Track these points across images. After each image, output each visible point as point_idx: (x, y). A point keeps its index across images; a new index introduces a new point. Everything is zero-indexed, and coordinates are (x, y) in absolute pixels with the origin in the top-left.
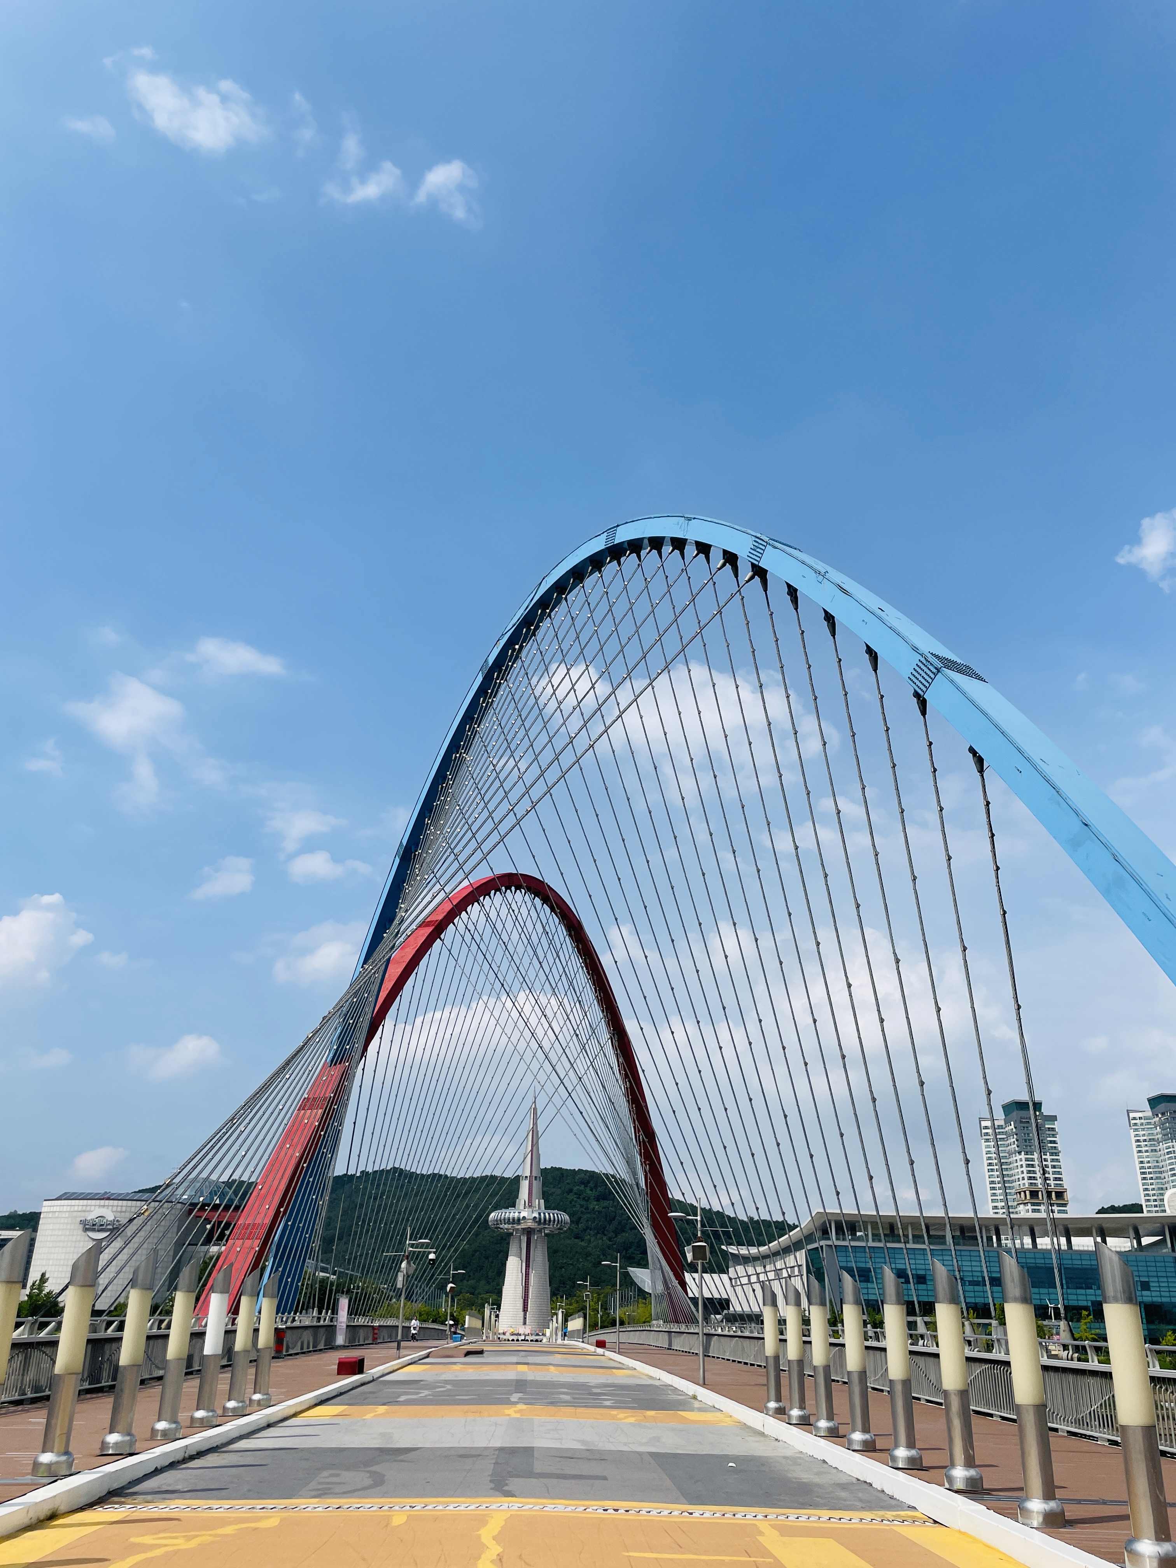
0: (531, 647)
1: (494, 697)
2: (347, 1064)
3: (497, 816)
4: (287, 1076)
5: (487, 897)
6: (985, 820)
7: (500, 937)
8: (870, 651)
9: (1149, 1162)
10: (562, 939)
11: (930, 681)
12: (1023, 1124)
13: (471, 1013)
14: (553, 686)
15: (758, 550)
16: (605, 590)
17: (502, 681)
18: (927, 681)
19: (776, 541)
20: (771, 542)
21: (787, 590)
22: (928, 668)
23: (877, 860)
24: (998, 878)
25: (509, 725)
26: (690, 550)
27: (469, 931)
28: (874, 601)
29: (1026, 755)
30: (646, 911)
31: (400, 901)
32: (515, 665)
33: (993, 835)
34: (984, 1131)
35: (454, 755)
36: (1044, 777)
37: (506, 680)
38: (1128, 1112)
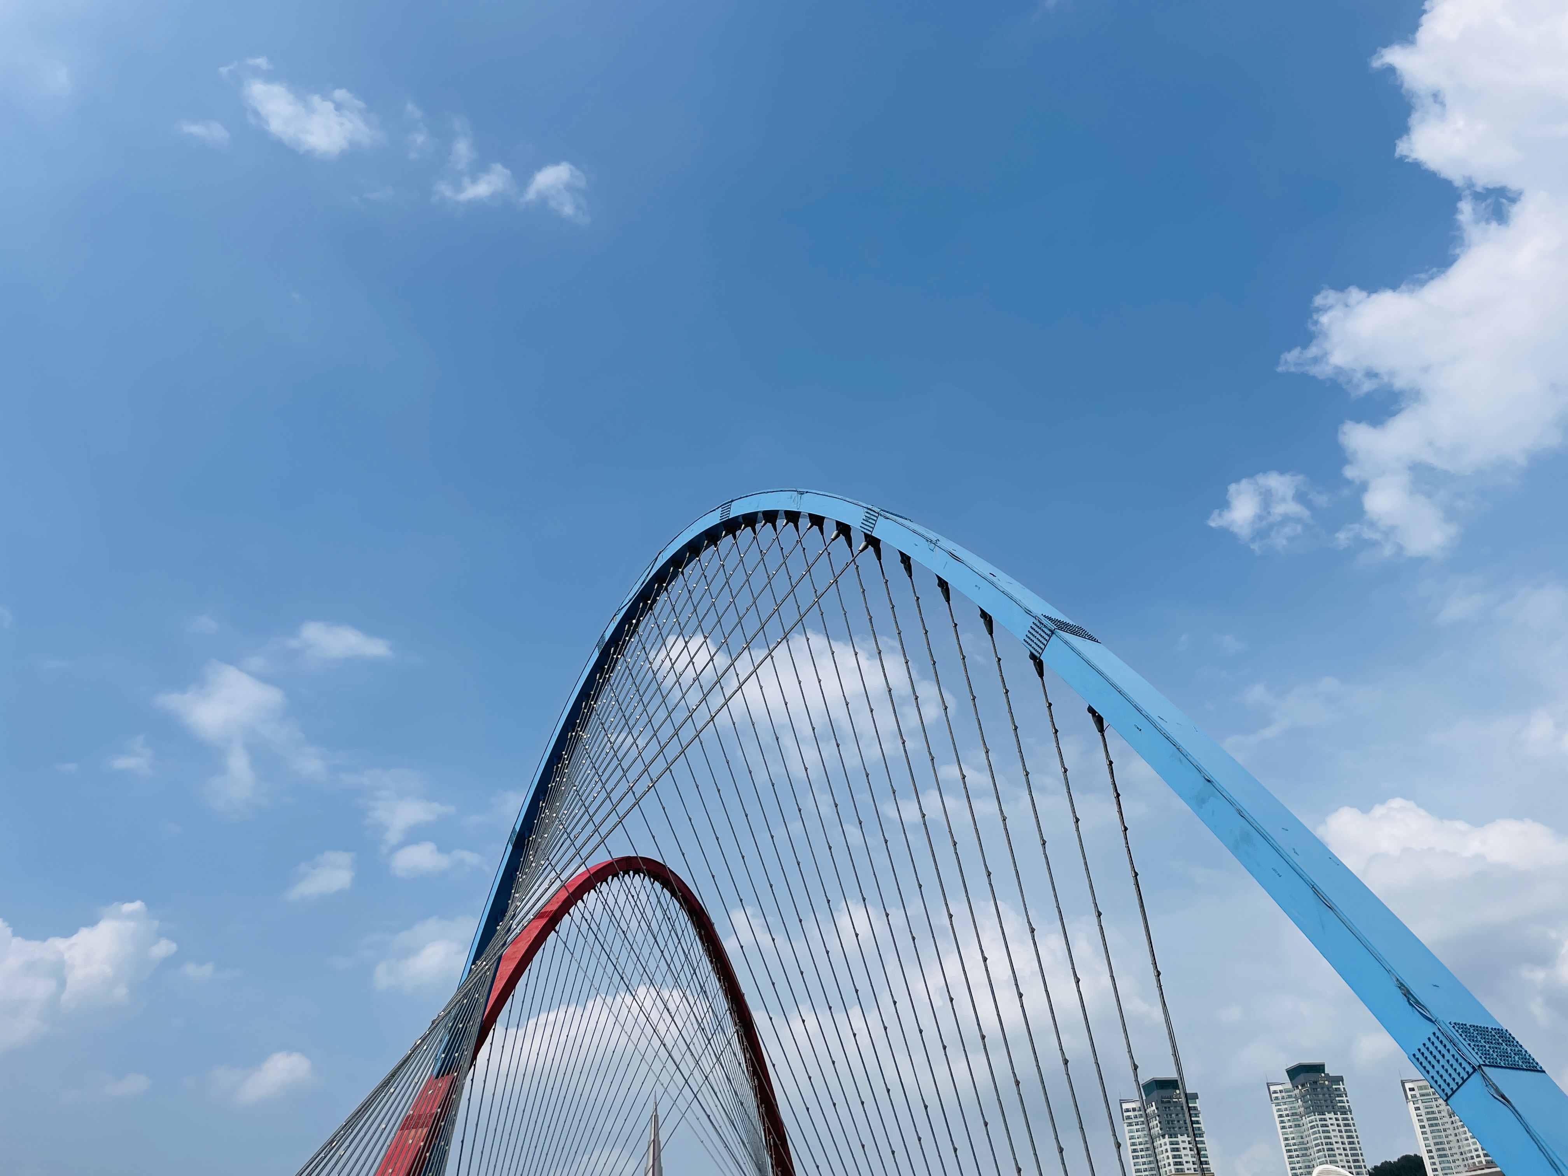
0: (649, 621)
1: (611, 673)
2: (456, 1074)
3: (615, 797)
4: (392, 1090)
5: (604, 883)
6: (1110, 780)
7: (619, 925)
8: (984, 615)
9: (1293, 1138)
10: (683, 926)
11: (1045, 642)
12: (1165, 1105)
13: (587, 1014)
14: (671, 660)
15: (870, 520)
16: (722, 563)
17: (619, 656)
18: (1043, 643)
19: (887, 512)
20: (882, 513)
21: (900, 558)
22: (1042, 630)
23: (1005, 825)
24: (1126, 839)
25: (628, 700)
26: (805, 523)
27: (586, 920)
28: (984, 567)
29: (1144, 713)
30: (772, 890)
31: (513, 891)
32: (632, 640)
33: (1118, 795)
34: (1126, 1114)
35: (570, 734)
36: (1164, 735)
37: (623, 655)
38: (1268, 1085)
